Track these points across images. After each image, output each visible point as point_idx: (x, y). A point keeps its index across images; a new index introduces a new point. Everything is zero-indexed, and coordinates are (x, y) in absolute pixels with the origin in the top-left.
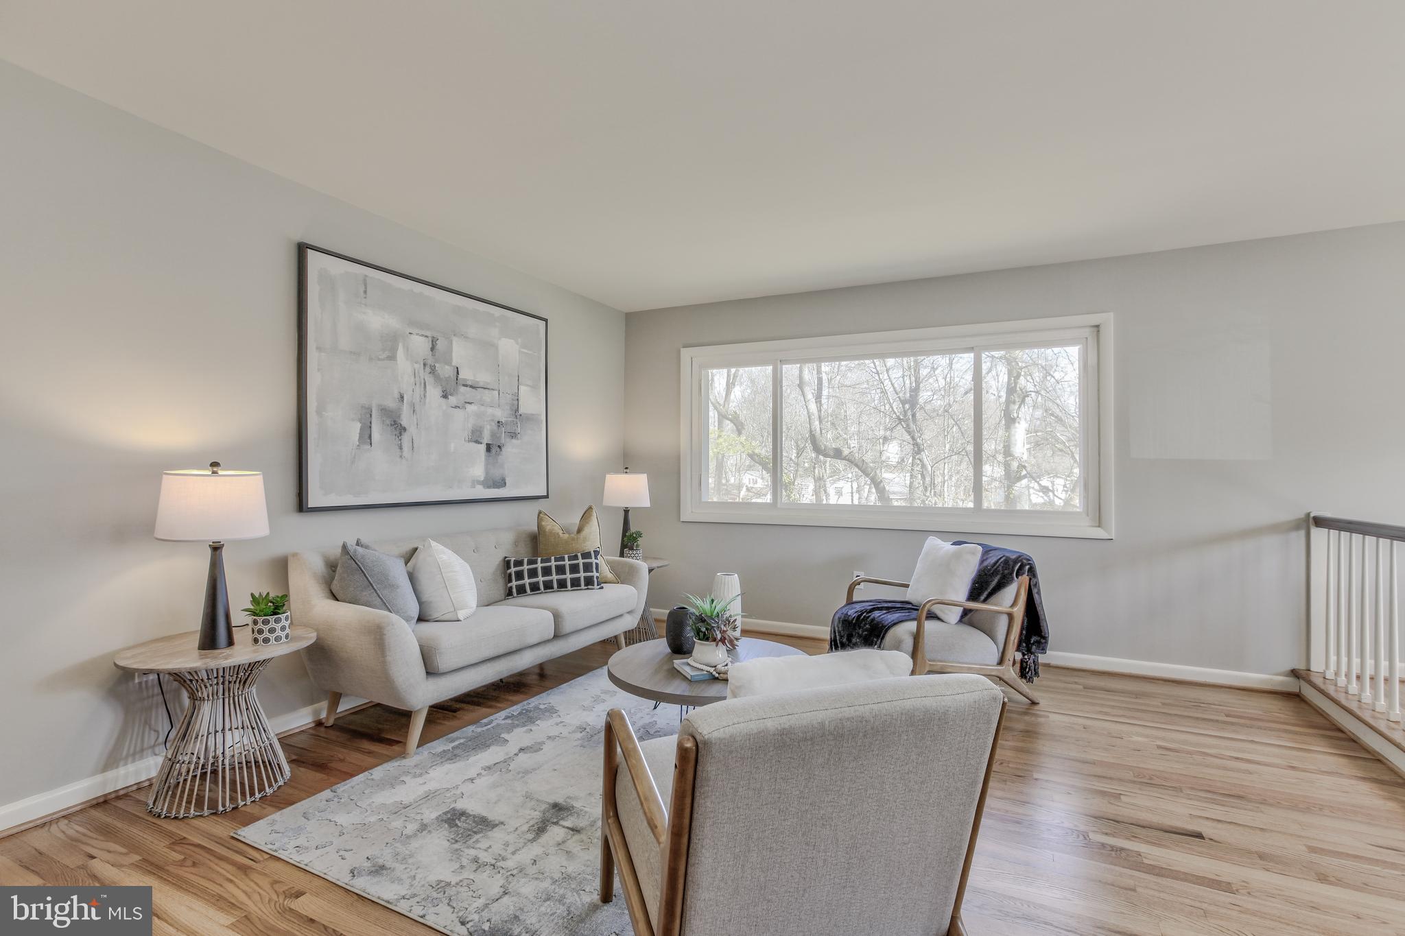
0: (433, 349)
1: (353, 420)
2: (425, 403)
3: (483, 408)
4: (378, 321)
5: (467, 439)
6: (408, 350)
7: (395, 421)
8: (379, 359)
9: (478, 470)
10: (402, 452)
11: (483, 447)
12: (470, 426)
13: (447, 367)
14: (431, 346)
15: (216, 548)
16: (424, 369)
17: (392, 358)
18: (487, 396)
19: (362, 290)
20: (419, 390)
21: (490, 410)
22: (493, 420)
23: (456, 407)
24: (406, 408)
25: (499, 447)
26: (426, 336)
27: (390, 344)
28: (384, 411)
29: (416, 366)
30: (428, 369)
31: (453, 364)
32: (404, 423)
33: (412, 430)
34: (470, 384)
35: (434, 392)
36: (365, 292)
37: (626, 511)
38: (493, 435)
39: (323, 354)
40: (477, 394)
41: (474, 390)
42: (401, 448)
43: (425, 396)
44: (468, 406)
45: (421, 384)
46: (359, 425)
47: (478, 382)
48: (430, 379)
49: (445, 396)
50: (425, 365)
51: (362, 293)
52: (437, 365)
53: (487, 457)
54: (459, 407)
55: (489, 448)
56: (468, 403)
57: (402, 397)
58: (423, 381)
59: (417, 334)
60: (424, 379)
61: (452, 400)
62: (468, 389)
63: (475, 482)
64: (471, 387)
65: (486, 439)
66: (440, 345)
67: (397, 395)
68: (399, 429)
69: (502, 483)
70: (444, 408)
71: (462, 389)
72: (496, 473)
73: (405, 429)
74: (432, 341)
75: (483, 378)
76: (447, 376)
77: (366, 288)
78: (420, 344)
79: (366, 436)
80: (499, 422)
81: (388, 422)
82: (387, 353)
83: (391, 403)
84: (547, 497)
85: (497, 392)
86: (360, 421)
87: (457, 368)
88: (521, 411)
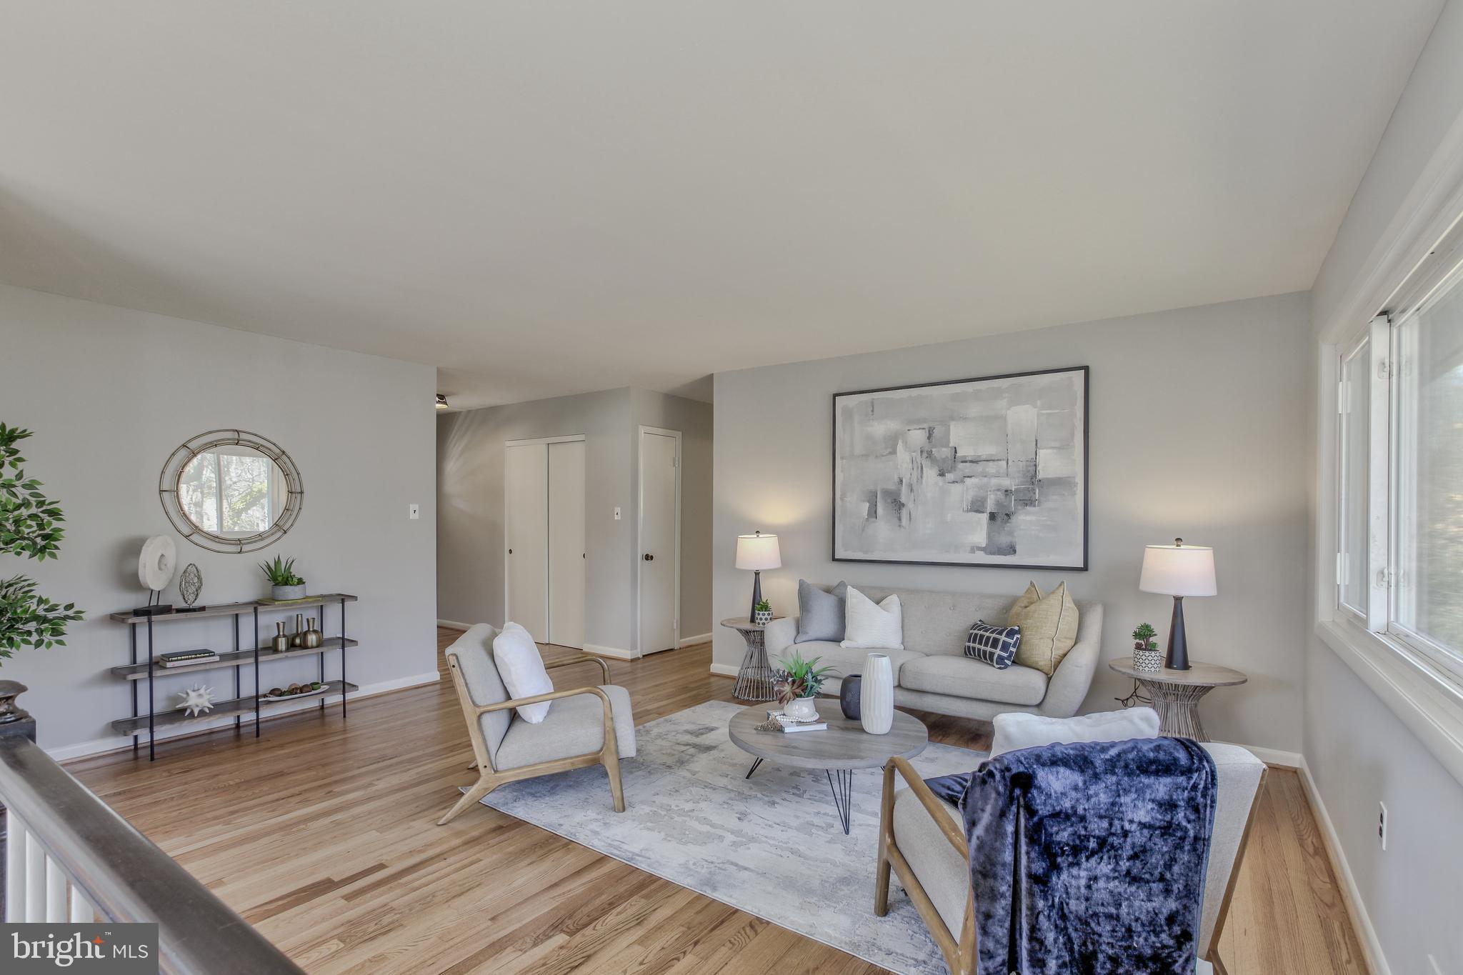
0: (929, 438)
1: (864, 501)
2: (922, 483)
3: (985, 480)
4: (880, 428)
5: (965, 509)
6: (906, 443)
7: (895, 499)
8: (883, 456)
9: (980, 537)
10: (901, 522)
11: (984, 517)
12: (970, 498)
13: (944, 449)
14: (927, 435)
15: (757, 574)
16: (921, 455)
17: (894, 452)
18: (991, 468)
19: (870, 410)
20: (916, 474)
21: (994, 481)
22: (998, 490)
23: (953, 482)
24: (904, 489)
25: (1007, 515)
26: (923, 429)
27: (891, 444)
28: (887, 493)
29: (914, 454)
30: (925, 455)
31: (950, 445)
32: (903, 500)
33: (910, 505)
34: (970, 459)
35: (931, 474)
36: (873, 411)
37: (1178, 600)
38: (998, 503)
39: (844, 461)
40: (979, 468)
41: (975, 464)
42: (900, 519)
43: (922, 477)
44: (967, 480)
45: (918, 468)
46: (868, 505)
47: (979, 456)
48: (926, 463)
49: (942, 474)
50: (922, 452)
51: (871, 413)
52: (934, 450)
53: (989, 525)
54: (957, 482)
55: (993, 517)
56: (968, 477)
57: (901, 481)
58: (920, 465)
59: (915, 429)
60: (921, 464)
61: (950, 476)
62: (968, 464)
63: (974, 549)
64: (971, 462)
65: (990, 506)
66: (938, 432)
67: (896, 479)
68: (897, 505)
69: (1012, 550)
70: (941, 484)
71: (961, 466)
72: (1003, 540)
73: (903, 505)
74: (929, 431)
75: (986, 450)
76: (944, 456)
77: (873, 408)
78: (917, 437)
79: (873, 513)
80: (1006, 491)
81: (889, 501)
82: (889, 450)
83: (891, 486)
84: (1085, 568)
85: (1004, 463)
86: (869, 502)
87: (955, 448)
88: (1040, 476)
